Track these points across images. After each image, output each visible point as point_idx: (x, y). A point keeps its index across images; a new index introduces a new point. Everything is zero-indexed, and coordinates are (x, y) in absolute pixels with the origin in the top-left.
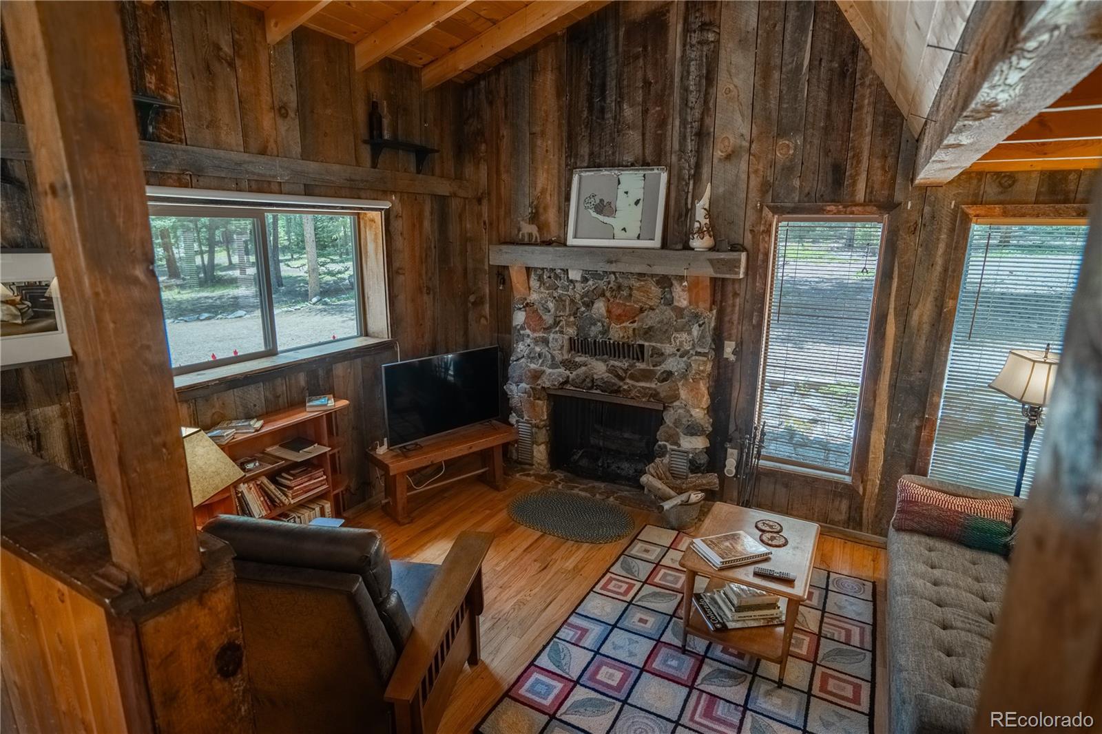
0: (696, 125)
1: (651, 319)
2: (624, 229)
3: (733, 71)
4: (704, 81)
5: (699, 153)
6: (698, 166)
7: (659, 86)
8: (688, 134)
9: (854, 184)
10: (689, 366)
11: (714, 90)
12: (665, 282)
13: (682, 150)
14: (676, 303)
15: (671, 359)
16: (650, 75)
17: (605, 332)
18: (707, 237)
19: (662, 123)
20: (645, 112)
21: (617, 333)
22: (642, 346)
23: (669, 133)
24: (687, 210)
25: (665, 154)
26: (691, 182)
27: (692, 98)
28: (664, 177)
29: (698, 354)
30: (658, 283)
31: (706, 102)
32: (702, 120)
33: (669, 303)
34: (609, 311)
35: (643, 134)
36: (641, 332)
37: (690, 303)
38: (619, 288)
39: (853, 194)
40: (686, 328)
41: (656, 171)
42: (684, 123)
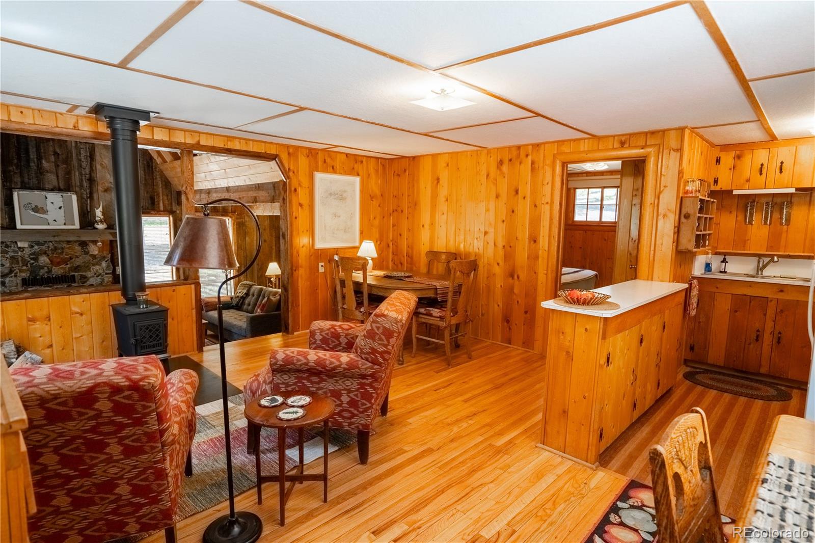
0: (87, 176)
1: (78, 262)
2: (55, 220)
3: (103, 157)
4: (89, 159)
5: (91, 187)
6: (91, 193)
7: (64, 156)
8: (84, 179)
9: (159, 204)
10: (103, 280)
11: (94, 163)
12: (83, 244)
13: (81, 186)
14: (91, 253)
15: (91, 279)
16: (58, 151)
17: (50, 271)
18: (105, 224)
19: (68, 173)
20: (57, 166)
21: (57, 271)
22: (74, 276)
23: (73, 178)
24: (88, 212)
25: (72, 186)
26: (88, 200)
27: (84, 164)
28: (74, 197)
29: (106, 274)
30: (79, 245)
31: (91, 167)
32: (90, 174)
33: (87, 253)
34: (51, 261)
35: (58, 176)
36: (73, 269)
37: (99, 252)
38: (56, 249)
39: (159, 207)
40: (99, 264)
41: (69, 194)
42: (81, 174)
